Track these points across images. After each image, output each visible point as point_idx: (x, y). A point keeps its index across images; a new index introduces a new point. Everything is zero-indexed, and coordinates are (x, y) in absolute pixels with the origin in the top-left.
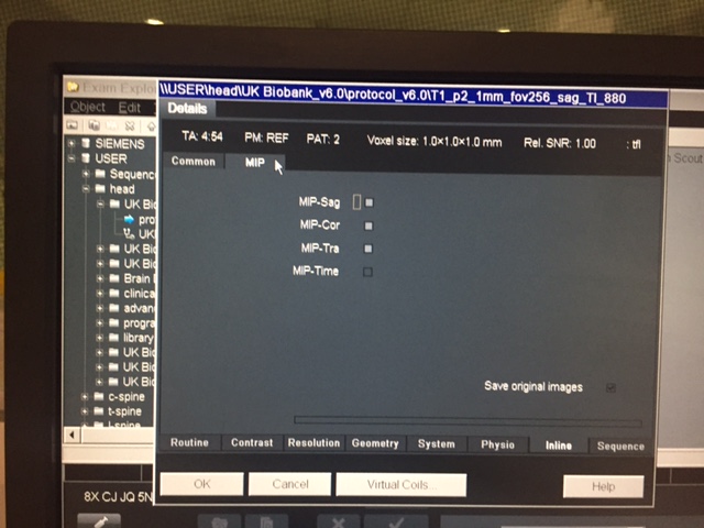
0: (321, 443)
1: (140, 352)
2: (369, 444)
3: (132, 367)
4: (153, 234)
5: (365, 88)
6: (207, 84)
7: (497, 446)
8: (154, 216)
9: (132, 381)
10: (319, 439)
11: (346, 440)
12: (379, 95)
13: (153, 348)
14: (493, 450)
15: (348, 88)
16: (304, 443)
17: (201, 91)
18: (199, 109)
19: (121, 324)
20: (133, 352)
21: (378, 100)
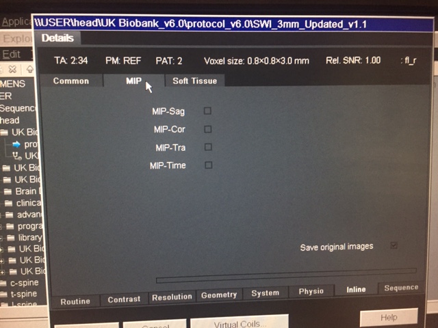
0: (178, 297)
1: (32, 248)
2: (214, 296)
3: (27, 260)
4: (37, 155)
5: (201, 19)
6: (73, 17)
7: (311, 292)
8: (37, 141)
9: (28, 271)
10: (176, 294)
11: (196, 294)
12: (212, 25)
13: (42, 245)
14: (307, 296)
15: (188, 19)
16: (165, 298)
17: (68, 23)
18: (67, 38)
19: (16, 227)
20: (26, 249)
21: (211, 28)
